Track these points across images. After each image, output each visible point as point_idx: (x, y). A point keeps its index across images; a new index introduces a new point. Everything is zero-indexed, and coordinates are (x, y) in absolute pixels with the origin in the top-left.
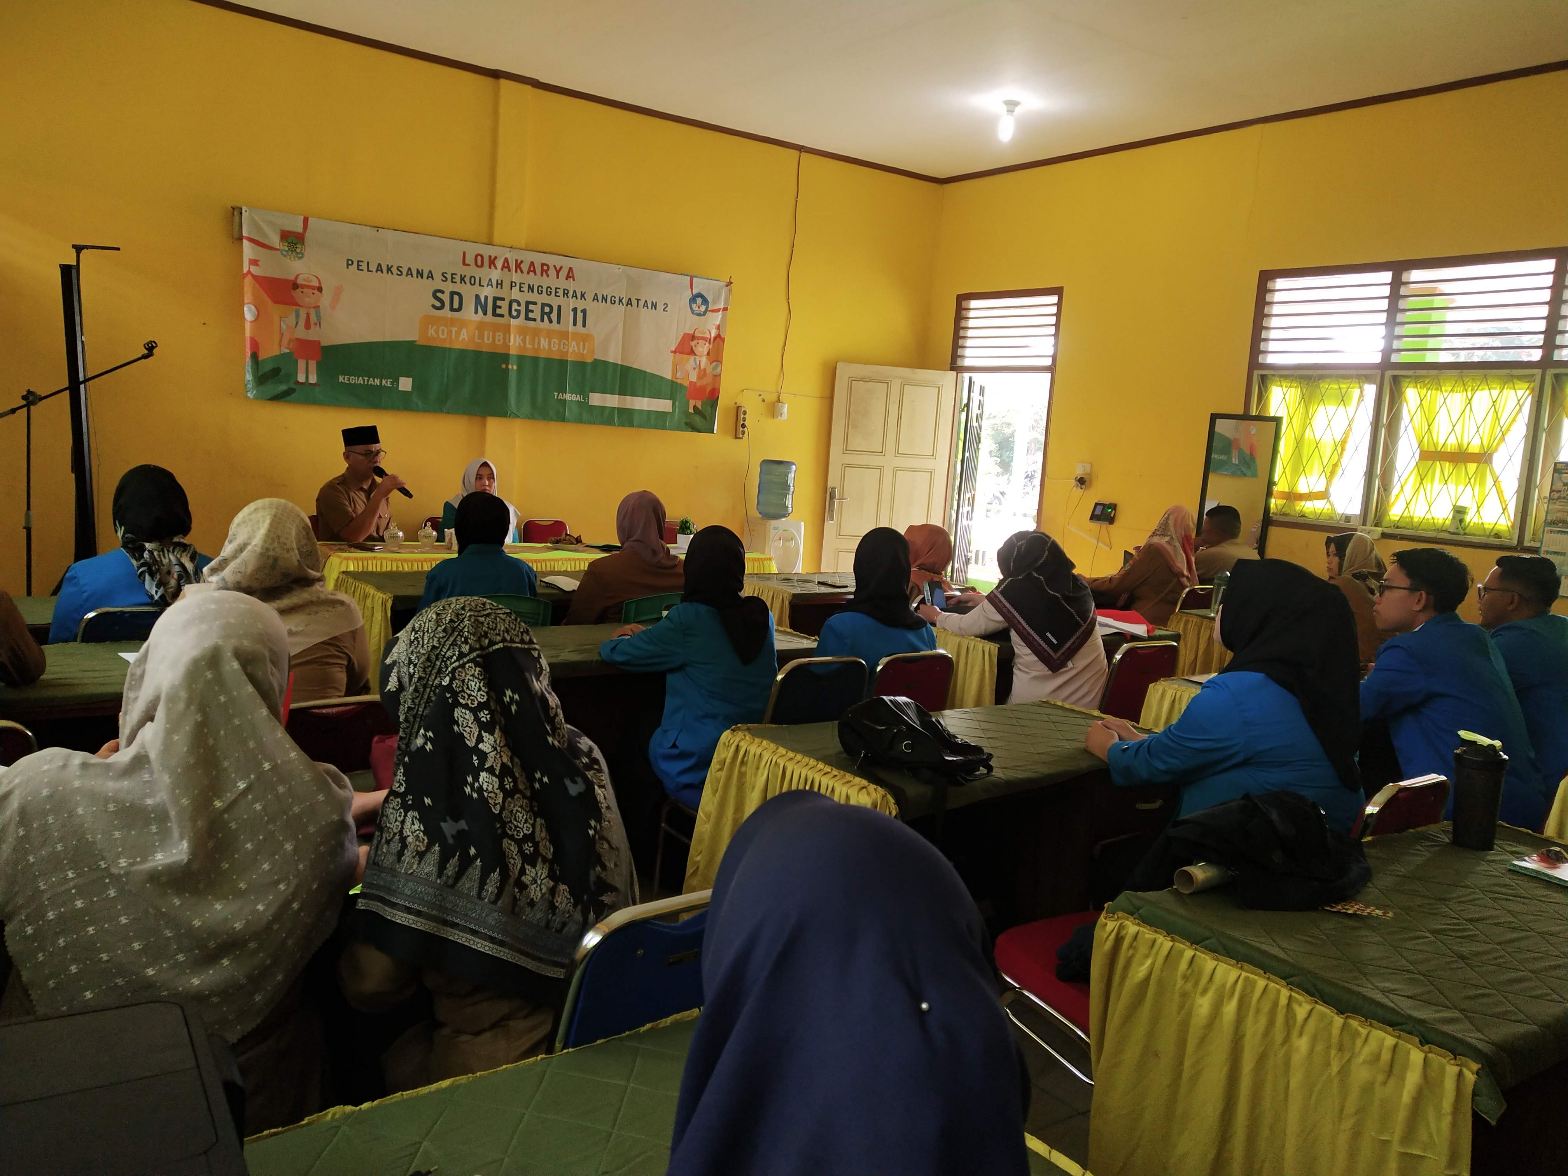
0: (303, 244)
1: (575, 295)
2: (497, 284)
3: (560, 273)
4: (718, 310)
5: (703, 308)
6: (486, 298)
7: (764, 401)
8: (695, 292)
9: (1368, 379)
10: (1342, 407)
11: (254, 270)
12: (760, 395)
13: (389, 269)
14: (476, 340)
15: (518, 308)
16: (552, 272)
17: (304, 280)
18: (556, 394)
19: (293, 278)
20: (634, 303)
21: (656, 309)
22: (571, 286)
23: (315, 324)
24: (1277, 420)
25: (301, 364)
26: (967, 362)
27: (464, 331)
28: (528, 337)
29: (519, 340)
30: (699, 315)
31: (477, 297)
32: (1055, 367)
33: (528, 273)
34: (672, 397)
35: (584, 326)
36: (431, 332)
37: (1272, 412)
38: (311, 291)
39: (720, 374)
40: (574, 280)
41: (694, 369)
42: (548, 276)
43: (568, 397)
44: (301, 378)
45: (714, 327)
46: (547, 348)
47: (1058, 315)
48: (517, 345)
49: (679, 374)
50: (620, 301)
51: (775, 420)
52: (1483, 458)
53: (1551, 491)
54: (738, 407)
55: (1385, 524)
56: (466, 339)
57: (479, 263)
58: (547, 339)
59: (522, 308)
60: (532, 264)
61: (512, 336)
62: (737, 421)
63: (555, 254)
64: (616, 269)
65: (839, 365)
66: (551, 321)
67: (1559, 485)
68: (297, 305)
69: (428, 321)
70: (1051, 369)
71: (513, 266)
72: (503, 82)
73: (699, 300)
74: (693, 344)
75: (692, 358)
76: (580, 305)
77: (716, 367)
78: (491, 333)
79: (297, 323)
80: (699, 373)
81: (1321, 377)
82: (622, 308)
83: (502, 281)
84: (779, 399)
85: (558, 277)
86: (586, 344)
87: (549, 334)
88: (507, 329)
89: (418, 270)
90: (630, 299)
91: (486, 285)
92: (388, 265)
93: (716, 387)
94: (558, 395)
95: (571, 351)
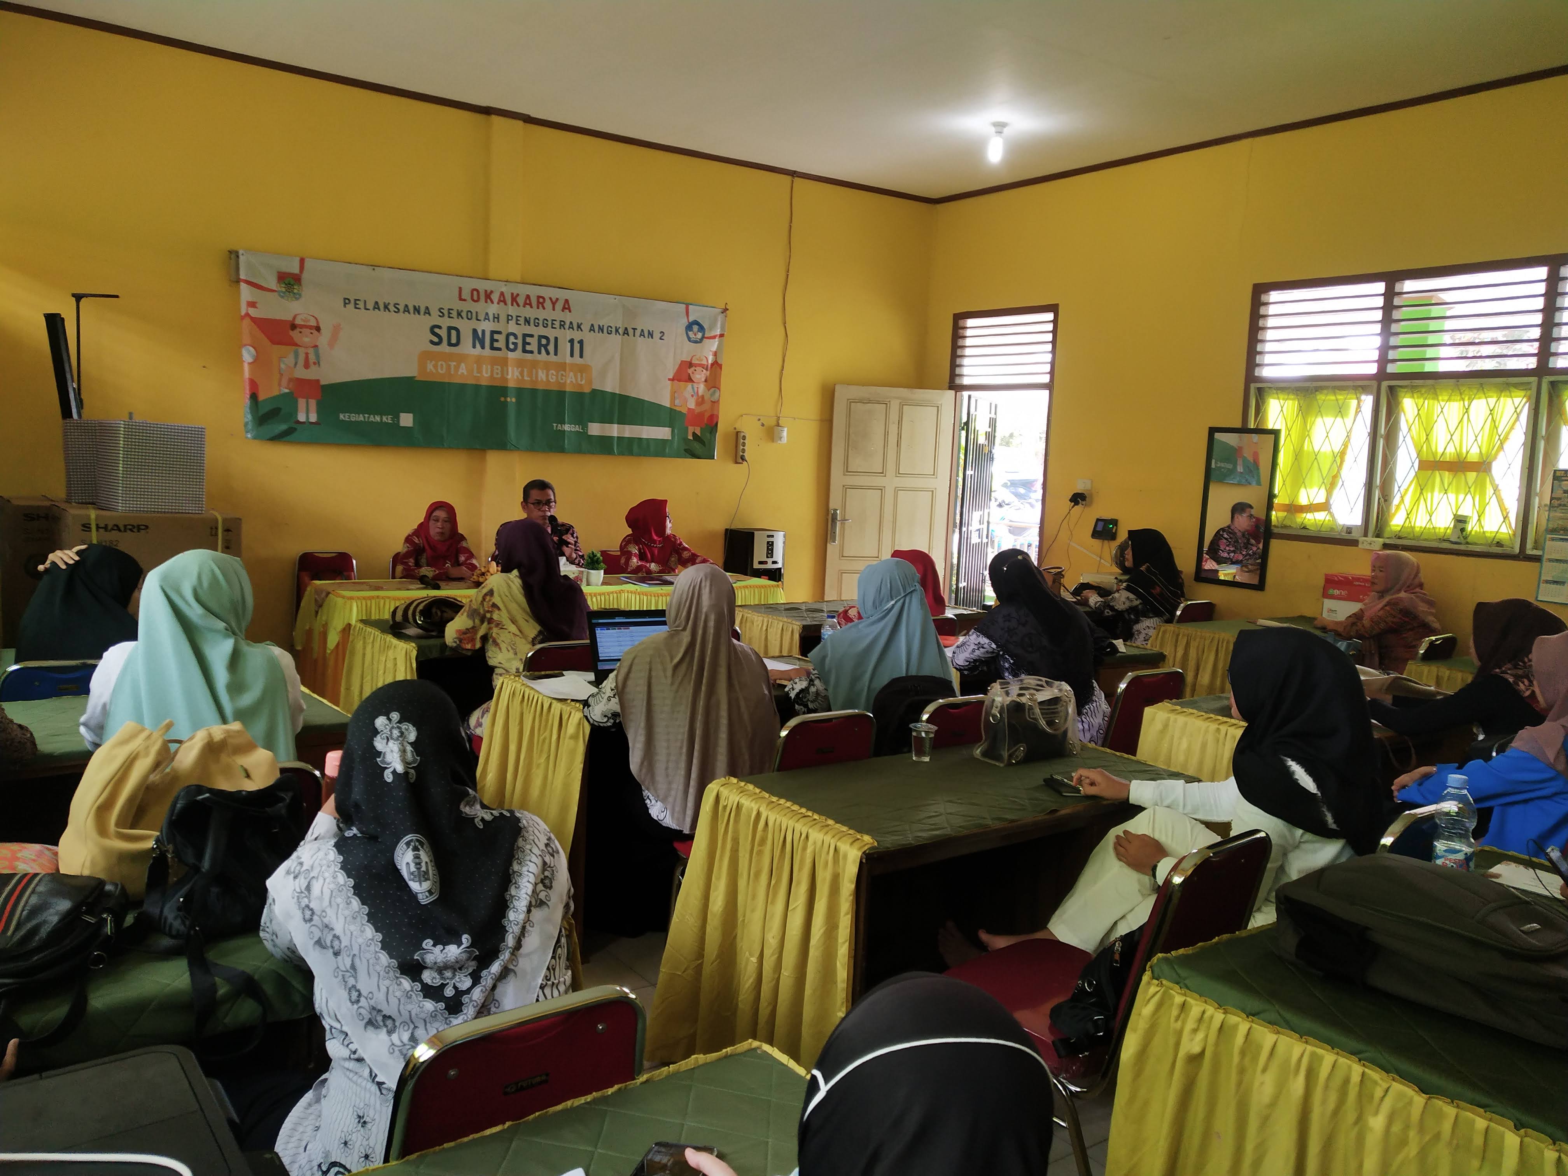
0: (300, 285)
1: (571, 326)
2: (494, 318)
3: (556, 306)
4: (714, 337)
5: (700, 335)
6: (483, 331)
7: (763, 425)
8: (691, 319)
9: (1365, 390)
10: (1339, 419)
11: (252, 312)
12: (759, 420)
13: (386, 307)
14: (475, 374)
15: (515, 341)
16: (548, 304)
17: (304, 321)
18: (555, 425)
19: (291, 319)
20: (631, 332)
21: (652, 338)
22: (568, 317)
23: (315, 363)
24: (1276, 433)
25: (302, 403)
26: (966, 381)
27: (463, 365)
28: (525, 370)
29: (517, 373)
30: (696, 342)
31: (475, 331)
32: (1053, 384)
33: (524, 306)
34: (671, 425)
35: (581, 356)
36: (430, 367)
37: (1270, 426)
38: (309, 331)
39: (719, 400)
40: (570, 311)
41: (692, 396)
42: (544, 308)
43: (566, 427)
44: (302, 417)
45: (711, 353)
46: (544, 379)
47: (1054, 332)
48: (515, 377)
49: (677, 402)
50: (617, 331)
51: (774, 444)
52: (1482, 466)
53: (1551, 499)
54: (737, 432)
55: (1386, 535)
56: (466, 374)
57: (475, 298)
58: (545, 371)
59: (520, 342)
60: (528, 297)
61: (510, 369)
62: (736, 447)
63: (551, 286)
64: (611, 300)
65: (837, 388)
66: (548, 353)
67: (1559, 493)
68: (297, 345)
69: (425, 357)
70: (1049, 386)
72: (495, 119)
73: (695, 328)
74: (690, 371)
75: (690, 385)
76: (577, 335)
77: (714, 392)
78: (489, 367)
79: (296, 363)
80: (698, 399)
81: (1318, 389)
82: (619, 338)
83: (498, 315)
84: (778, 423)
86: (584, 375)
87: (547, 366)
88: (504, 362)
89: (415, 306)
90: (626, 329)
91: (482, 319)
92: (385, 303)
93: (715, 413)
94: (557, 426)
95: (568, 382)
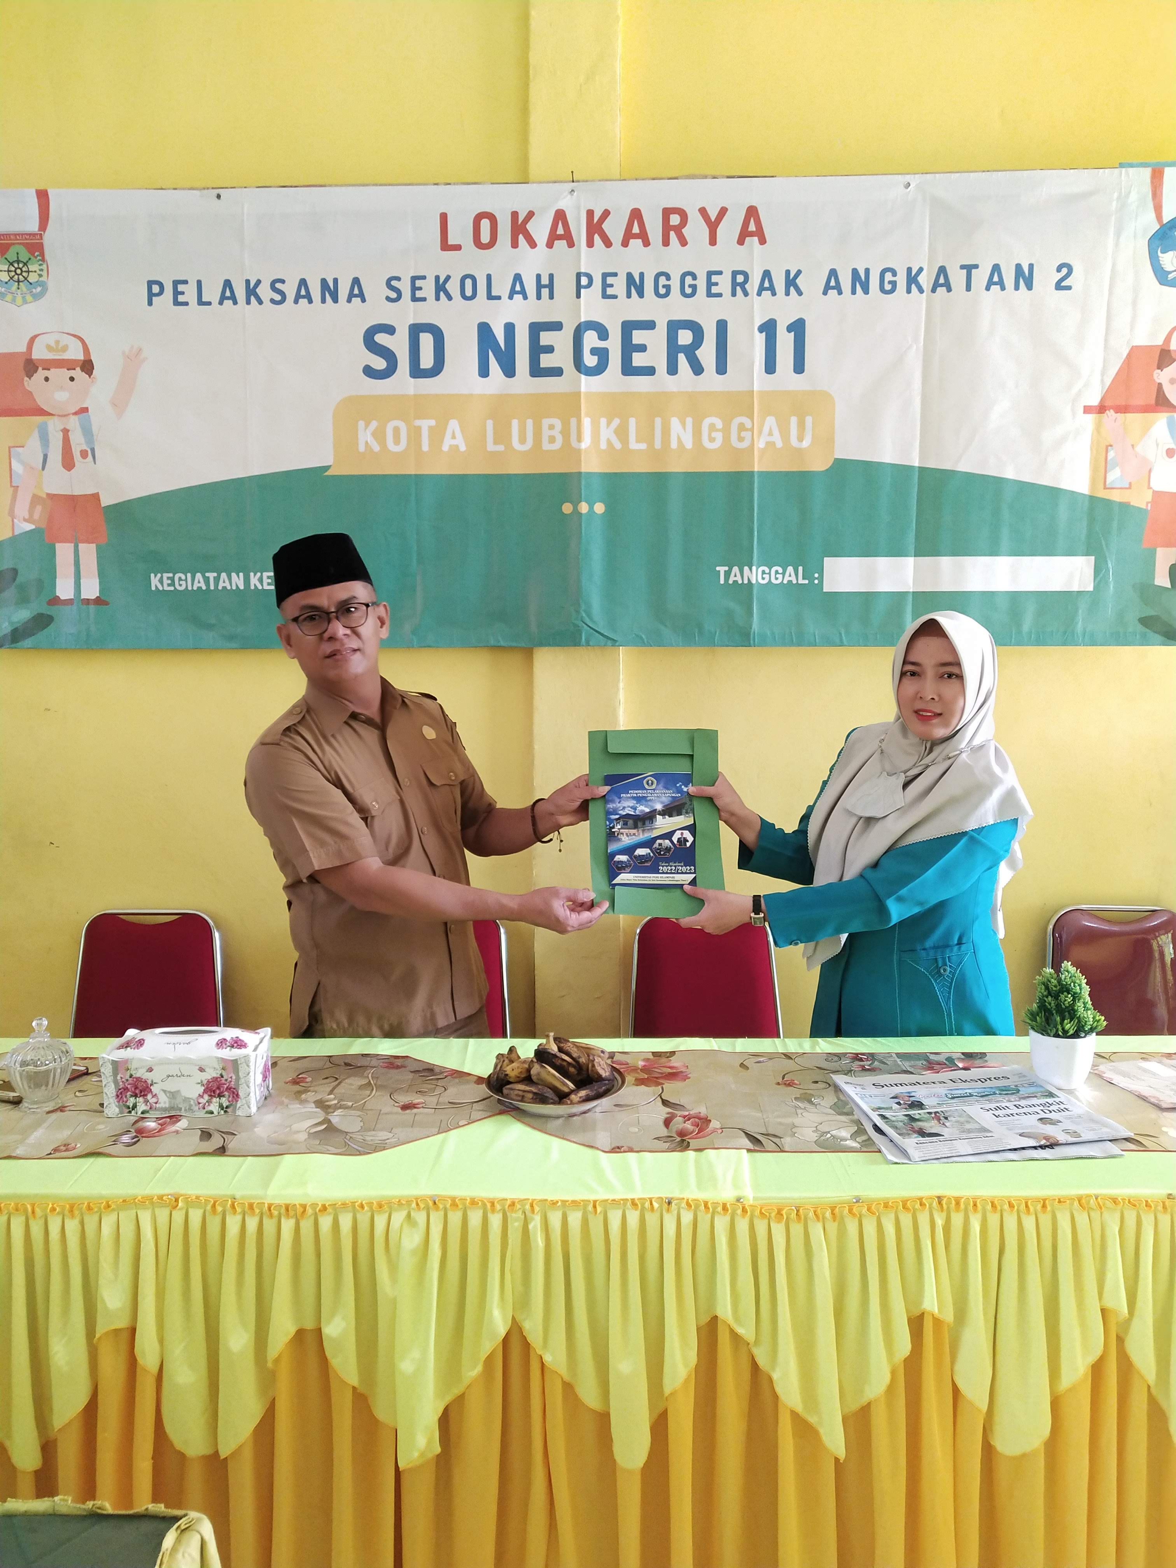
0: (43, 260)
1: (767, 284)
2: (539, 286)
3: (720, 231)
6: (510, 328)
13: (251, 292)
14: (491, 447)
15: (601, 344)
16: (696, 229)
18: (722, 570)
20: (957, 278)
21: (1029, 287)
22: (755, 260)
23: (84, 454)
25: (64, 552)
27: (454, 425)
28: (632, 422)
29: (607, 433)
31: (484, 330)
33: (625, 244)
34: (1092, 547)
35: (799, 367)
38: (66, 373)
40: (763, 241)
41: (1169, 453)
42: (683, 242)
43: (757, 575)
44: (64, 590)
46: (689, 445)
48: (603, 446)
49: (1114, 476)
50: (912, 280)
56: (463, 448)
57: (485, 238)
58: (689, 421)
59: (614, 345)
60: (636, 215)
61: (586, 422)
63: (703, 176)
64: (894, 187)
66: (697, 369)
68: (42, 412)
69: (351, 412)
71: (580, 231)
75: (1160, 420)
76: (785, 309)
78: (530, 423)
79: (45, 457)
82: (918, 300)
83: (551, 277)
85: (713, 241)
86: (809, 420)
87: (696, 406)
88: (572, 406)
89: (324, 282)
90: (942, 270)
91: (505, 295)
92: (248, 282)
94: (727, 574)
95: (762, 445)
